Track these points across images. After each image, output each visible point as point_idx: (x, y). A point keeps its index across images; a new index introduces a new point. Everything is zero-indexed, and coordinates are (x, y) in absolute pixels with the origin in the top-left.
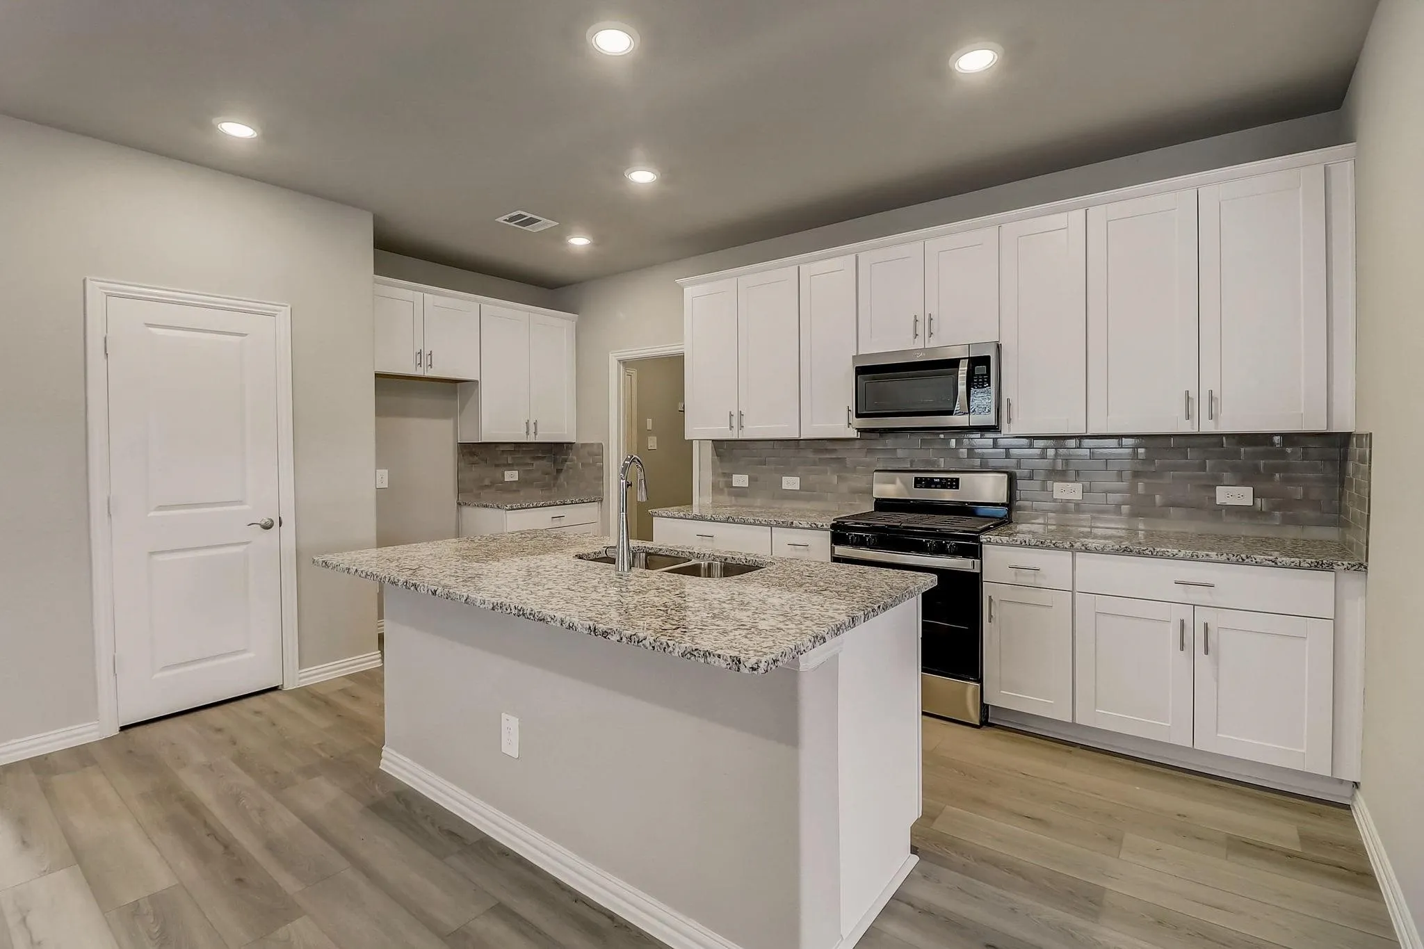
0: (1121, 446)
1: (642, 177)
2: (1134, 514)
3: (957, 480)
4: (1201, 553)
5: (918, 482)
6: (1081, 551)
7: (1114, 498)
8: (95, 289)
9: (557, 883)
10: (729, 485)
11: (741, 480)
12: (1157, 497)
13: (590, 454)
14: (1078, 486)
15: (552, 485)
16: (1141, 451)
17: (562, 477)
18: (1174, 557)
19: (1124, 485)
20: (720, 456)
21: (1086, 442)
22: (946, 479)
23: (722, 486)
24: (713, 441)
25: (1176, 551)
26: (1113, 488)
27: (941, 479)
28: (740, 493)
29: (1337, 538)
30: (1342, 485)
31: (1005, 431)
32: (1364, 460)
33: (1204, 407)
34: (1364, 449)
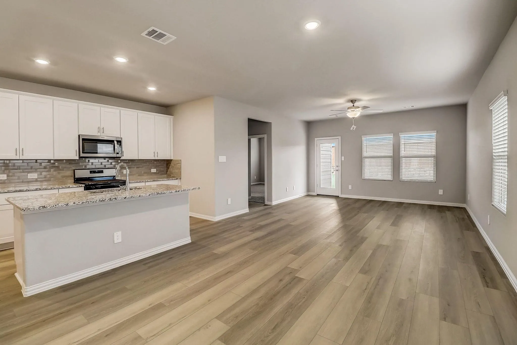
3: (103, 171)
4: (164, 179)
5: (91, 172)
6: (147, 182)
9: (140, 260)
12: (142, 172)
22: (100, 171)
25: (161, 179)
27: (98, 171)
29: (166, 176)
30: (168, 168)
31: (122, 158)
32: (179, 163)
33: (156, 155)
34: (179, 162)
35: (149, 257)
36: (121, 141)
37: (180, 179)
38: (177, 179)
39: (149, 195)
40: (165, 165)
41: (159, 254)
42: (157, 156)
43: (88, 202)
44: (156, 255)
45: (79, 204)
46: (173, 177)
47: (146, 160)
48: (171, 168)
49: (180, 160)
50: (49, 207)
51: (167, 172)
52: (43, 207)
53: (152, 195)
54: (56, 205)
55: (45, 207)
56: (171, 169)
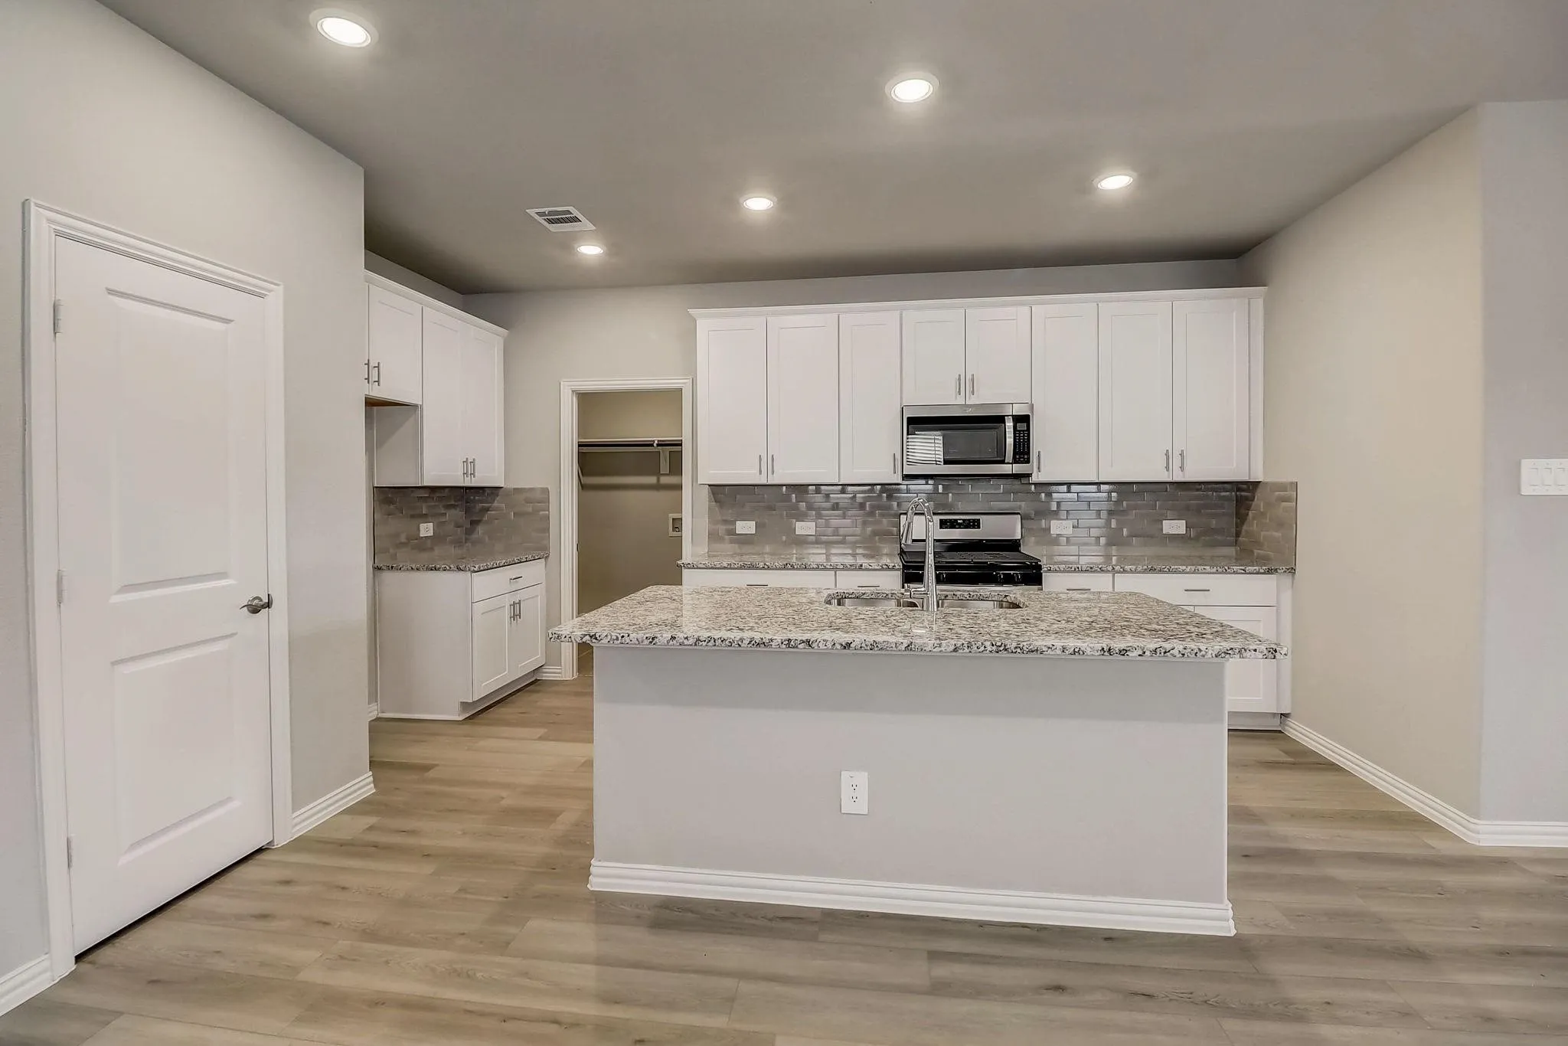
0: (1099, 491)
1: (758, 204)
2: (1109, 544)
3: (977, 521)
4: (1200, 568)
5: (943, 524)
6: (1119, 572)
7: (1095, 532)
8: (41, 223)
10: (732, 532)
11: (745, 527)
12: (1125, 530)
13: (528, 501)
14: (1069, 523)
15: (464, 541)
16: (1114, 494)
17: (480, 529)
18: (1184, 572)
19: (1101, 522)
20: (719, 502)
21: (1074, 488)
22: (969, 520)
23: (721, 534)
24: (709, 485)
25: (1184, 567)
26: (1094, 524)
27: (964, 520)
28: (745, 540)
29: (1234, 554)
30: (1241, 517)
31: (1034, 479)
32: (1287, 499)
33: (1176, 462)
34: (1288, 493)
35: (982, 924)
36: (1028, 416)
37: (1292, 571)
38: (1269, 572)
39: (955, 650)
40: (1231, 508)
41: (1024, 926)
42: (1182, 468)
43: (712, 641)
44: (1014, 931)
45: (686, 642)
46: (1262, 560)
47: (1141, 486)
48: (1254, 518)
49: (1292, 483)
50: (605, 641)
51: (1238, 534)
52: (591, 637)
53: (966, 650)
54: (623, 637)
55: (596, 639)
56: (1252, 526)
